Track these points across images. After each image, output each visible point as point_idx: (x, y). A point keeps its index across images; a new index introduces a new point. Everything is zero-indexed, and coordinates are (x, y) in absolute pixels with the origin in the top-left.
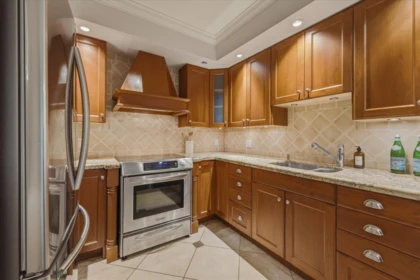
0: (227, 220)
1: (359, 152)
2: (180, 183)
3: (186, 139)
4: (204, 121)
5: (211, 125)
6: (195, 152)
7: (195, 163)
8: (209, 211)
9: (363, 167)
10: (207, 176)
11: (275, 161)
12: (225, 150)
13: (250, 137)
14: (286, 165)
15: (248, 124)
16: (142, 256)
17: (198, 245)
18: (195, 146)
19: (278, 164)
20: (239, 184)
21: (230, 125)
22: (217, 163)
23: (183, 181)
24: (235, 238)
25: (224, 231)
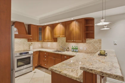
0: (42, 66)
1: (68, 48)
2: (30, 58)
3: (30, 45)
4: (36, 40)
5: (38, 41)
6: (33, 49)
7: (34, 52)
8: (37, 64)
9: (69, 51)
10: (37, 55)
11: (54, 50)
12: (42, 48)
13: (49, 44)
14: (56, 51)
15: (48, 41)
16: (19, 77)
17: (35, 72)
18: (33, 47)
19: (54, 51)
20: (45, 56)
21: (43, 41)
22: (40, 52)
23: (30, 57)
24: (44, 70)
25: (42, 69)
